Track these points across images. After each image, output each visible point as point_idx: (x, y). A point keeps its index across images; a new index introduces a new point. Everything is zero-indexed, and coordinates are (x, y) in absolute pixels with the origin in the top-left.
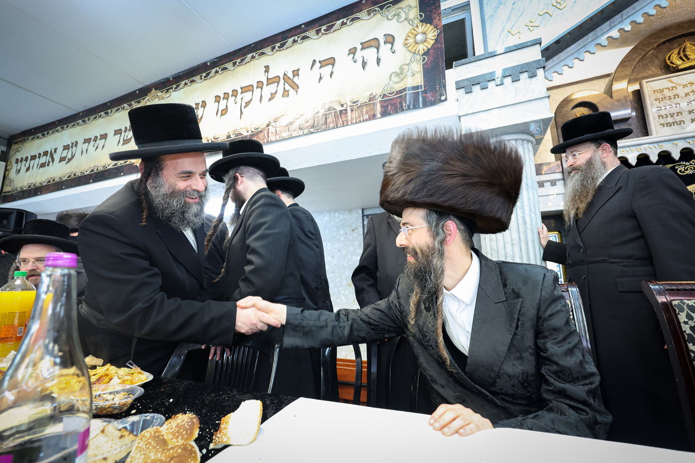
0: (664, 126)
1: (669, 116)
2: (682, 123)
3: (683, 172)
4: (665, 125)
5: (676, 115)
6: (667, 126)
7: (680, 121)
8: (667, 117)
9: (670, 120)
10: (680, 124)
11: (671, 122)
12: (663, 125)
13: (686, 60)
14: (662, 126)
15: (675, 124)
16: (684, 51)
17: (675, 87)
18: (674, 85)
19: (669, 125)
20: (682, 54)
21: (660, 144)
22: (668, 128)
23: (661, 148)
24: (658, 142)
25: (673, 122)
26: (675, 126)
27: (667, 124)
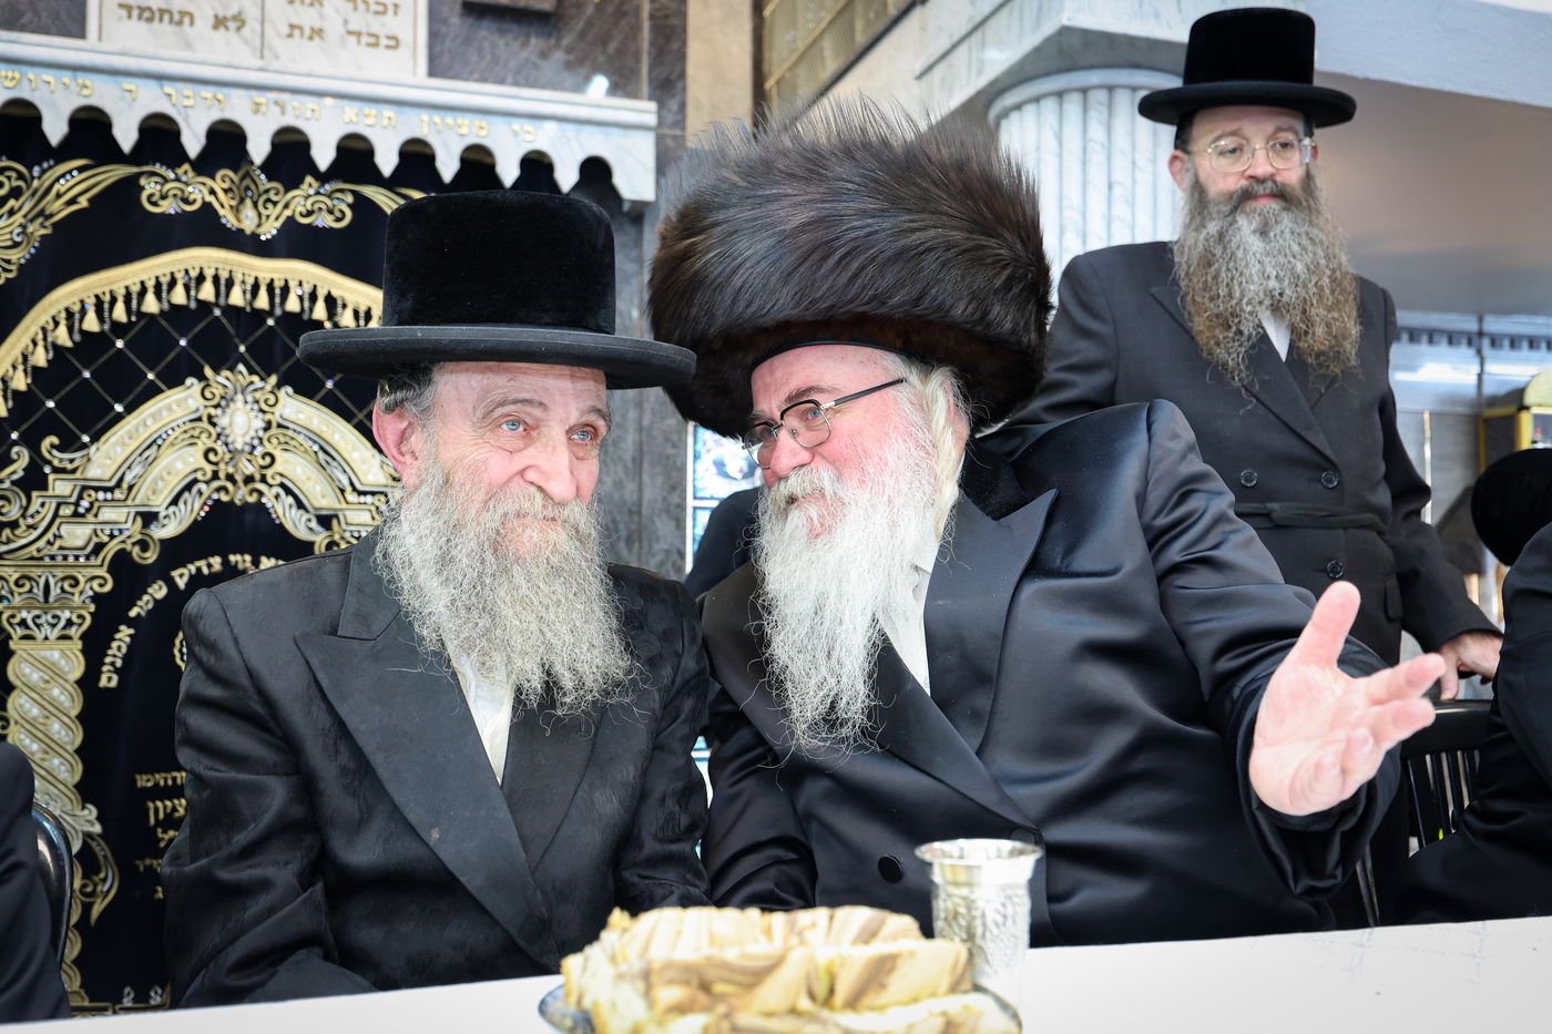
0: (130, 16)
2: (187, 20)
3: (155, 204)
4: (135, 13)
6: (140, 17)
7: (183, 13)
10: (180, 23)
11: (155, 8)
12: (129, 8)
14: (124, 13)
15: (166, 17)
19: (147, 14)
21: (82, 78)
22: (143, 25)
23: (79, 94)
24: (76, 68)
25: (162, 11)
26: (165, 27)
27: (142, 10)
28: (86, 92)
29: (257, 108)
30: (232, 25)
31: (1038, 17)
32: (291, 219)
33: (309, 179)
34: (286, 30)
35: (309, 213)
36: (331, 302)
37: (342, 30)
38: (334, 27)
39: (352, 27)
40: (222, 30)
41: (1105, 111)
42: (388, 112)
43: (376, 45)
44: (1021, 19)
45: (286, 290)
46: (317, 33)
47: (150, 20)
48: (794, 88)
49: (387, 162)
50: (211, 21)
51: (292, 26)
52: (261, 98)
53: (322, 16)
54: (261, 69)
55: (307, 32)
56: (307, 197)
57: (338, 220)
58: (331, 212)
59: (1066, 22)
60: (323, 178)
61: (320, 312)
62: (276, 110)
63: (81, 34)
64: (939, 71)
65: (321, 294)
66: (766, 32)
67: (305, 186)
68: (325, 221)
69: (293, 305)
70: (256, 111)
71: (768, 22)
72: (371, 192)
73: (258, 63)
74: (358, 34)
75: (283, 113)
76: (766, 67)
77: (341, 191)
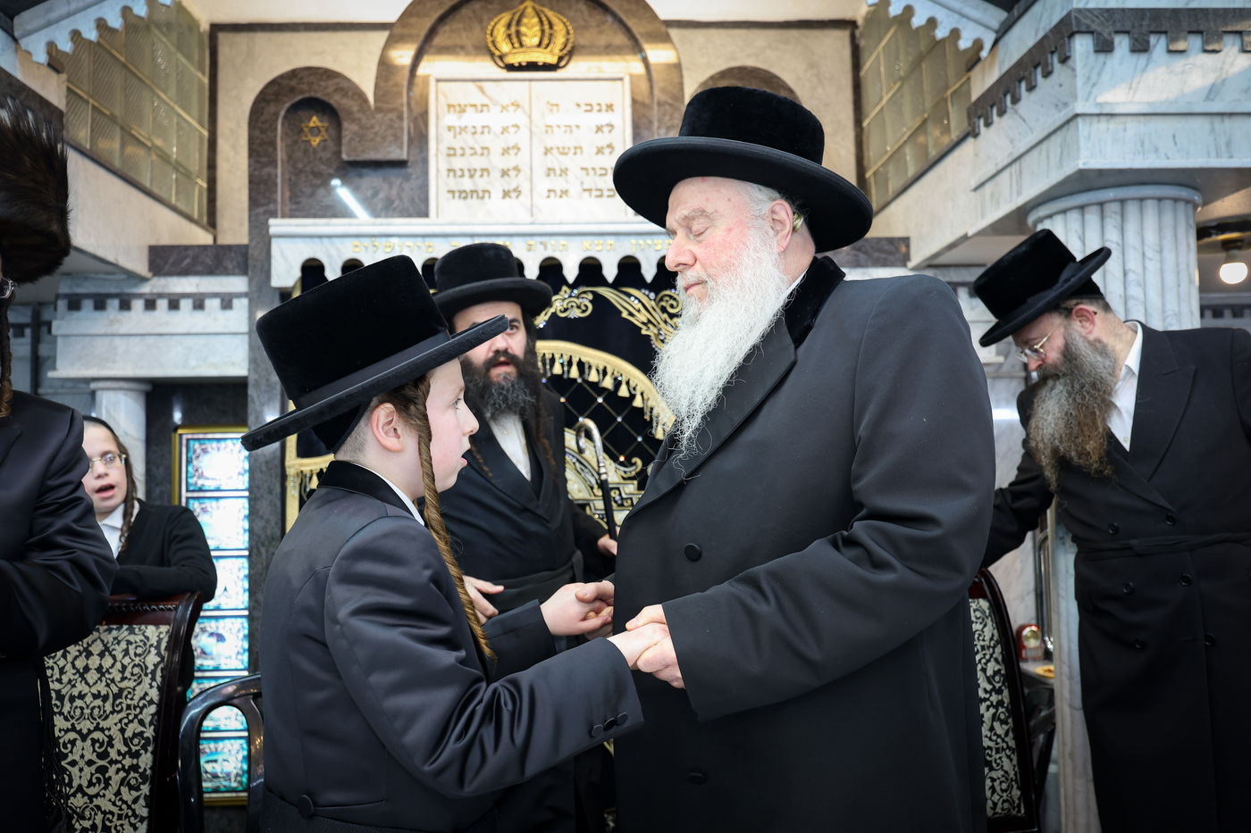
0: (454, 197)
1: (466, 173)
2: (487, 195)
4: (457, 195)
5: (478, 173)
6: (460, 196)
7: (484, 191)
8: (462, 176)
9: (467, 184)
10: (483, 198)
11: (468, 190)
12: (452, 192)
13: (517, 45)
14: (450, 195)
15: (475, 195)
16: (519, 23)
17: (487, 106)
18: (486, 101)
19: (463, 195)
20: (513, 29)
21: (429, 241)
22: (462, 201)
23: (427, 252)
24: (424, 236)
25: (472, 191)
26: (474, 202)
27: (460, 192)
28: (430, 250)
29: (530, 248)
30: (513, 195)
31: (1061, 158)
32: (554, 314)
33: (564, 288)
34: (546, 194)
35: (566, 310)
36: (581, 365)
37: (579, 189)
38: (574, 189)
39: (586, 187)
40: (507, 199)
41: (1119, 218)
42: (610, 240)
43: (601, 196)
44: (1048, 157)
45: (553, 360)
46: (565, 193)
47: (465, 198)
48: (887, 180)
49: (610, 273)
50: (501, 194)
51: (549, 191)
52: (532, 241)
53: (567, 181)
54: (532, 223)
55: (559, 193)
56: (564, 300)
57: (584, 311)
58: (579, 307)
59: (1081, 166)
60: (573, 287)
61: (574, 373)
62: (541, 247)
63: (426, 215)
64: (988, 187)
65: (575, 360)
66: (864, 138)
67: (562, 293)
68: (575, 313)
69: (557, 370)
70: (529, 250)
71: (866, 131)
72: (603, 291)
73: (529, 219)
74: (590, 190)
75: (546, 248)
76: (865, 162)
77: (585, 292)
